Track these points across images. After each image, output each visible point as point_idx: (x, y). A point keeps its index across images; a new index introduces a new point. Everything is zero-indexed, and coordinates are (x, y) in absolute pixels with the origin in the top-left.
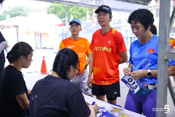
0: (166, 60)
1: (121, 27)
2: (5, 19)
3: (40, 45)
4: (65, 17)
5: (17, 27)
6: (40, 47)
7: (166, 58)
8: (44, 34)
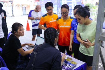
0: (100, 41)
1: (71, 2)
3: (25, 12)
5: (12, 2)
6: (25, 14)
7: (100, 40)
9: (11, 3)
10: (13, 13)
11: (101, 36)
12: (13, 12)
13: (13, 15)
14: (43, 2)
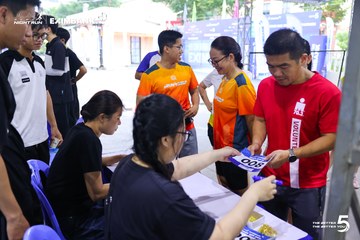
0: (350, 165)
2: (81, 11)
4: (183, 9)
5: (101, 25)
6: (138, 61)
7: (350, 161)
8: (146, 38)
9: (97, 28)
10: (101, 59)
11: (355, 147)
12: (101, 55)
13: (102, 66)
14: (193, 27)
